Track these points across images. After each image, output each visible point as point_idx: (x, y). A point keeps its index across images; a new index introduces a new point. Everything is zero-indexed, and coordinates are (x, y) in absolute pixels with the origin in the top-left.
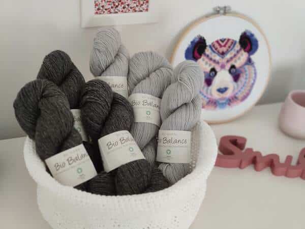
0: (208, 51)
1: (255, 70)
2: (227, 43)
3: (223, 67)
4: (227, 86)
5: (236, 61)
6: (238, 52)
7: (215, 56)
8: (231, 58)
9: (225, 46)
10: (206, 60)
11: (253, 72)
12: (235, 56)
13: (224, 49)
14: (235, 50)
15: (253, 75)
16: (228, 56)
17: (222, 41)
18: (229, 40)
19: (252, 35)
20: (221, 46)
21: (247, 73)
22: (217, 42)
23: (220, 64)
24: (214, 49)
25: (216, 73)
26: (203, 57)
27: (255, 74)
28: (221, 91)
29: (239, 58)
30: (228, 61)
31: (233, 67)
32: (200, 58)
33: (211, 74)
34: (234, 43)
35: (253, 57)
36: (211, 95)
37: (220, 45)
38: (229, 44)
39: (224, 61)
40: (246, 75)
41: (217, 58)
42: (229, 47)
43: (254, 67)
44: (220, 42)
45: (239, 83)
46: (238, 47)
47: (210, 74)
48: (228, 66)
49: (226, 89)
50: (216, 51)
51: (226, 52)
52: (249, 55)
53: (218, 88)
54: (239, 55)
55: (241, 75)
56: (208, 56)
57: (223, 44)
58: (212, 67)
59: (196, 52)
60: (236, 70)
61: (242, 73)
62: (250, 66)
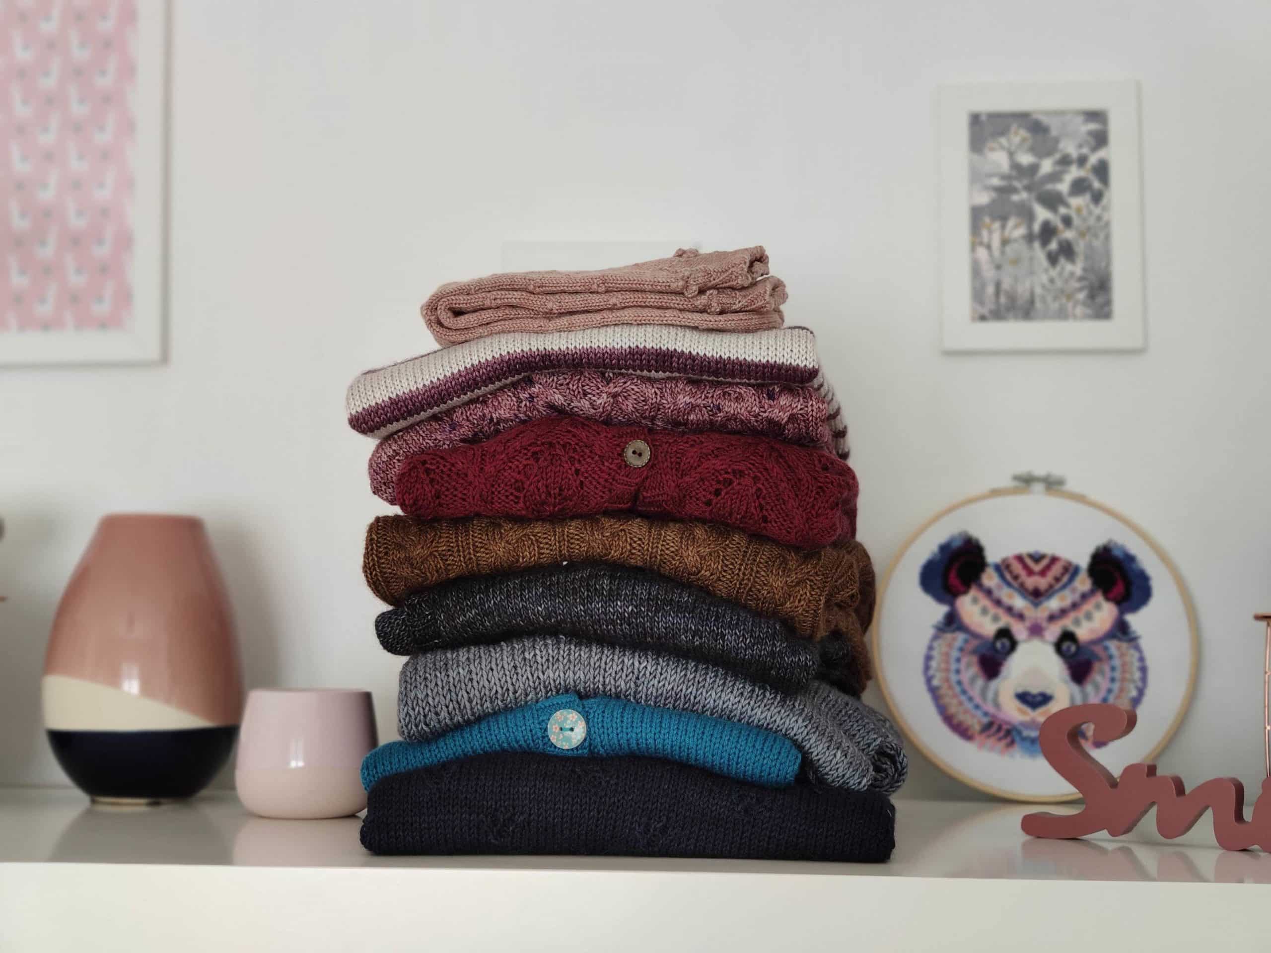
0: (991, 578)
1: (1142, 659)
2: (1048, 567)
3: (1036, 631)
4: (1048, 692)
5: (1077, 622)
6: (1084, 597)
7: (1010, 597)
8: (1063, 612)
9: (1043, 573)
10: (985, 602)
11: (1137, 664)
12: (1075, 606)
13: (1042, 583)
14: (1074, 591)
15: (1137, 675)
16: (1054, 604)
17: (1037, 558)
18: (1054, 560)
19: (1131, 559)
20: (1030, 572)
21: (1117, 662)
22: (1020, 558)
23: (1028, 624)
24: (1008, 577)
25: (1013, 645)
26: (973, 592)
27: (1144, 670)
28: (1029, 700)
29: (1089, 617)
30: (1052, 618)
31: (1068, 636)
32: (965, 592)
33: (998, 645)
34: (1071, 571)
35: (1135, 620)
36: (997, 705)
37: (1025, 567)
38: (1056, 570)
39: (1040, 614)
40: (1113, 669)
41: (1019, 603)
42: (1057, 580)
43: (1138, 648)
44: (1029, 562)
45: (1089, 688)
46: (1083, 583)
47: (993, 644)
48: (1053, 632)
49: (1045, 699)
50: (1015, 584)
51: (1047, 591)
52: (1122, 613)
53: (1020, 690)
54: (1088, 607)
55: (1097, 666)
56: (989, 592)
57: (1037, 568)
58: (1001, 624)
59: (953, 574)
60: (1079, 648)
61: (1100, 660)
62: (1124, 645)
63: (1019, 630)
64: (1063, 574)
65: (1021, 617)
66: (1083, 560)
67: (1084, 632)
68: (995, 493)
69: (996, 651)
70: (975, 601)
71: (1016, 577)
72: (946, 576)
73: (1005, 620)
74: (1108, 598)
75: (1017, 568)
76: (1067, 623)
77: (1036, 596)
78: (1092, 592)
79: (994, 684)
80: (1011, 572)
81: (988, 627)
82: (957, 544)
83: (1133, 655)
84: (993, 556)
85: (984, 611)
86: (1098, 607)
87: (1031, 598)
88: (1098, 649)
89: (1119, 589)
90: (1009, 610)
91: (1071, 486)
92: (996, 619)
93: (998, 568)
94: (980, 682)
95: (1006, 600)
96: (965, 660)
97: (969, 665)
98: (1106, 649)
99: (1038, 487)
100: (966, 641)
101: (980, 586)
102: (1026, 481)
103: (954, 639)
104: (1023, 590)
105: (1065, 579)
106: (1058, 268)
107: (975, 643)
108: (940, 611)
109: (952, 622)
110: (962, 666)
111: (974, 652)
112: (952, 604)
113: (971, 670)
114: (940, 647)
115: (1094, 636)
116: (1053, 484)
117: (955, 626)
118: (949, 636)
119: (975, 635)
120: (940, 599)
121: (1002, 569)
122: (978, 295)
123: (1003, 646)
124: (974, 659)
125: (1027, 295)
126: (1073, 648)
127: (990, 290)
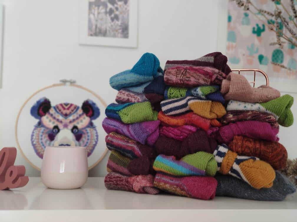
4: (69, 144)
11: (95, 134)
25: (59, 131)
39: (67, 121)
45: (81, 142)
50: (60, 112)
53: (61, 144)
57: (66, 107)
58: (55, 125)
59: (41, 110)
60: (78, 131)
61: (84, 134)
62: (92, 129)
63: (61, 126)
64: (74, 109)
65: (61, 122)
66: (80, 105)
67: (80, 126)
68: (54, 85)
69: (53, 132)
70: (47, 118)
71: (60, 110)
72: (38, 111)
73: (56, 123)
74: (87, 116)
75: (60, 107)
76: (75, 124)
77: (66, 115)
78: (83, 114)
79: (53, 142)
80: (58, 109)
81: (51, 126)
82: (42, 101)
83: (94, 132)
84: (53, 104)
85: (50, 121)
86: (84, 118)
87: (65, 116)
88: (84, 131)
89: (91, 113)
90: (58, 120)
91: (78, 83)
92: (54, 123)
93: (54, 108)
94: (48, 142)
95: (57, 117)
96: (44, 136)
97: (45, 137)
98: (86, 130)
99: (68, 84)
100: (44, 130)
101: (49, 113)
102: (64, 82)
103: (40, 129)
104: (62, 114)
105: (75, 110)
106: (114, 22)
107: (47, 130)
108: (36, 121)
109: (40, 124)
110: (43, 137)
111: (46, 133)
112: (40, 119)
113: (45, 138)
114: (36, 132)
115: (83, 127)
116: (72, 83)
117: (41, 126)
118: (39, 129)
119: (47, 128)
120: (36, 117)
121: (56, 108)
122: (90, 28)
123: (56, 131)
124: (47, 135)
125: (105, 29)
126: (77, 131)
127: (94, 27)
